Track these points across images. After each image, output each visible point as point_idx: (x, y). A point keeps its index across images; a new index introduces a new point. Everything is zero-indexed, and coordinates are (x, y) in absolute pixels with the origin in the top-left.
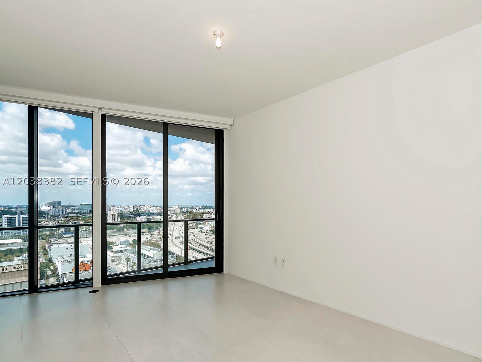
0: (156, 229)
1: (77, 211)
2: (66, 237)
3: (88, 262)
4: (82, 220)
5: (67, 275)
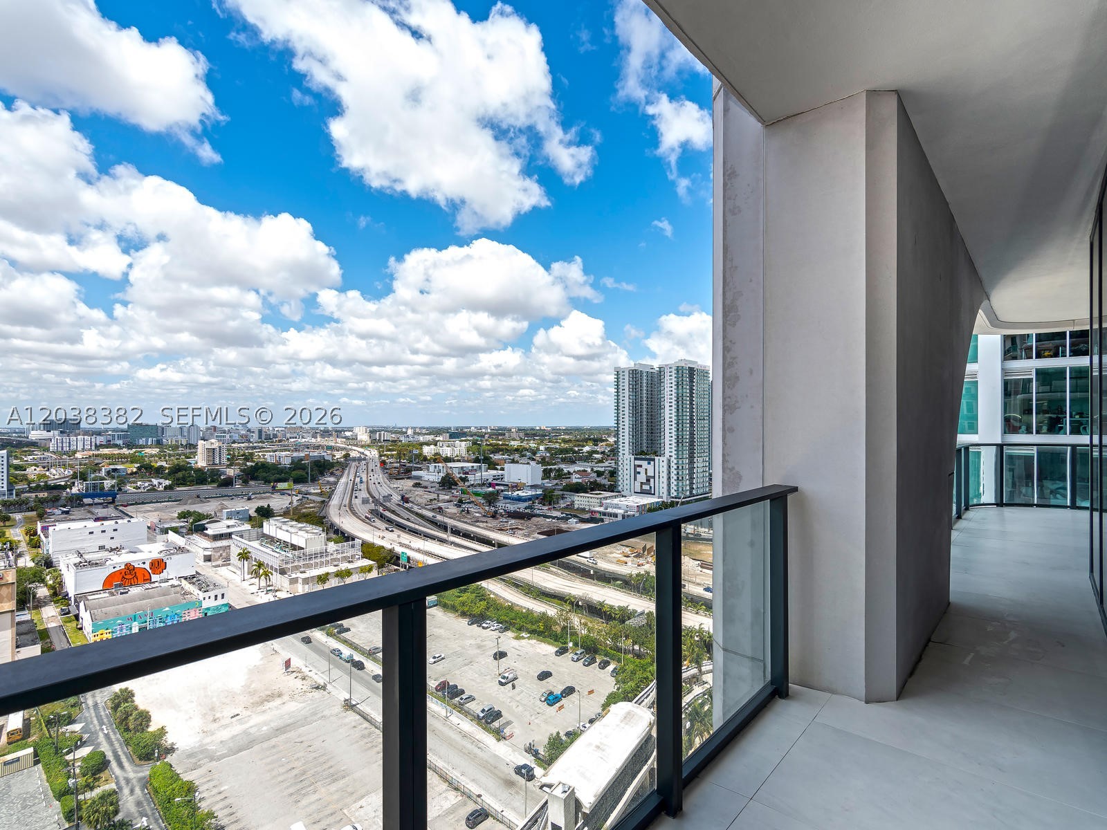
0: (314, 480)
1: (120, 442)
2: (89, 505)
3: (144, 563)
4: (132, 462)
5: (90, 598)
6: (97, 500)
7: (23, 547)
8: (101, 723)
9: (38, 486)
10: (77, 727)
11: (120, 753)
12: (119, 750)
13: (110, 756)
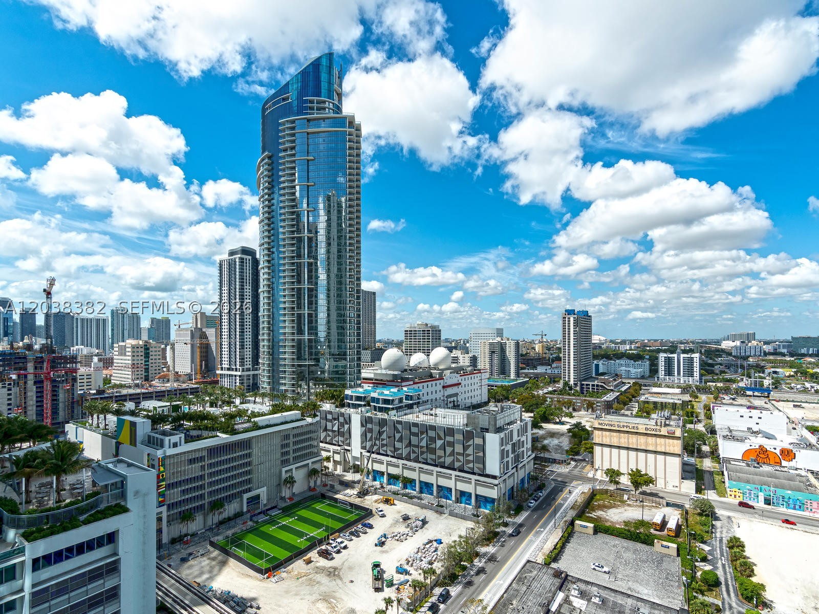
1: (785, 351)
2: (750, 396)
3: (775, 449)
4: (791, 367)
5: (732, 462)
6: (756, 394)
7: (702, 417)
8: (722, 555)
9: (718, 379)
10: (707, 548)
11: (730, 583)
12: (730, 580)
13: (722, 580)
